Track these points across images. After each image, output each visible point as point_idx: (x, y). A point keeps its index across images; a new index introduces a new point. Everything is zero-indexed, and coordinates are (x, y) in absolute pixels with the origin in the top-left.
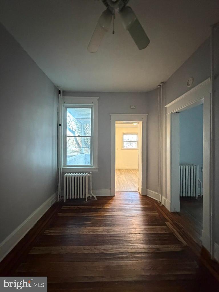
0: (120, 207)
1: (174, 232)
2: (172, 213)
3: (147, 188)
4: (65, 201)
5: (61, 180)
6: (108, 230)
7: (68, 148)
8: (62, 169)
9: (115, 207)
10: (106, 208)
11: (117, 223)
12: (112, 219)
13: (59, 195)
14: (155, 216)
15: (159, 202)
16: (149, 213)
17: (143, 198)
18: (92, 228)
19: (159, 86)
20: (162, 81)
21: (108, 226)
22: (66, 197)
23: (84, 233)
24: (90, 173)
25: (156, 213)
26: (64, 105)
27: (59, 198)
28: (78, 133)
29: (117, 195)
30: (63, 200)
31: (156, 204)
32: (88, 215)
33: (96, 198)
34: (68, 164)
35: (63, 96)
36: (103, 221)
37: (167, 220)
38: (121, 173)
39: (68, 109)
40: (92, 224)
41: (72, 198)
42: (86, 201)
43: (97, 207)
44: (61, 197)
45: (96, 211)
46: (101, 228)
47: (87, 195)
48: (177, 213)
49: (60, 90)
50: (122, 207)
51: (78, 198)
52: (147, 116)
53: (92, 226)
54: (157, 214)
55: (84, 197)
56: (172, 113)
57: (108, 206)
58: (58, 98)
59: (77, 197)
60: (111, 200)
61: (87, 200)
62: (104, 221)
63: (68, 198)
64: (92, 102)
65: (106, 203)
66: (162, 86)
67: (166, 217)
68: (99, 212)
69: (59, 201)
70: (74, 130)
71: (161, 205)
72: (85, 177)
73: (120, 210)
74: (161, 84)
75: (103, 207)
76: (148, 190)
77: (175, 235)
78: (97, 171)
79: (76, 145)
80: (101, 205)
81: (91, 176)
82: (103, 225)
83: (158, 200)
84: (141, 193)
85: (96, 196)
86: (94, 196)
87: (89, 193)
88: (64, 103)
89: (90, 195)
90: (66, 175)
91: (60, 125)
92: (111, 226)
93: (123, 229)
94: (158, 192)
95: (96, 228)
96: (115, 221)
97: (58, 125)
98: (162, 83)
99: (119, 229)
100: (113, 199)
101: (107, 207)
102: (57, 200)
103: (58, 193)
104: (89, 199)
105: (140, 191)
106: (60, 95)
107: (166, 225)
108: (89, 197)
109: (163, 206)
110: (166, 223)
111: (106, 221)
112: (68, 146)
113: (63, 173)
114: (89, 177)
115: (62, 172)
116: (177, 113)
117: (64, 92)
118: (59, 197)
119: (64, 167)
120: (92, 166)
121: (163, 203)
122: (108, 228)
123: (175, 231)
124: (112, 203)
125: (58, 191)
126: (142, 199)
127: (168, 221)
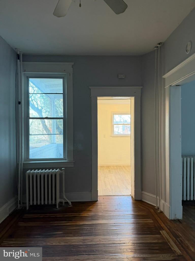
0: (102, 215)
1: (169, 242)
2: (172, 220)
3: (142, 190)
4: (28, 208)
5: (22, 179)
6: (83, 240)
7: (31, 135)
8: (24, 164)
9: (96, 214)
10: (83, 215)
11: (97, 233)
12: (91, 229)
13: (19, 200)
14: (148, 224)
15: (156, 208)
16: (141, 221)
17: (137, 203)
18: (64, 238)
19: (155, 47)
20: (160, 42)
21: (85, 236)
22: (29, 203)
23: (52, 244)
24: (62, 169)
25: (150, 221)
26: (24, 74)
27: (19, 205)
28: (46, 112)
29: (99, 199)
30: (26, 208)
31: (152, 211)
32: (59, 224)
33: (70, 204)
34: (31, 157)
35: (23, 61)
36: (78, 230)
37: (163, 228)
38: (109, 171)
39: (30, 79)
40: (64, 234)
41: (37, 203)
42: (57, 209)
43: (71, 215)
44: (21, 203)
45: (70, 219)
46: (75, 238)
47: (58, 201)
48: (179, 220)
49: (19, 53)
50: (106, 215)
51: (46, 203)
52: (142, 89)
53: (64, 236)
54: (152, 222)
55: (54, 203)
56: (171, 86)
57: (88, 213)
58: (17, 64)
59: (44, 203)
60: (91, 207)
61: (59, 207)
62: (80, 231)
63: (31, 204)
64: (65, 70)
65: (84, 211)
66: (159, 47)
67: (163, 225)
68: (74, 220)
69: (19, 208)
70: (40, 108)
71: (159, 212)
72: (55, 175)
73: (103, 218)
74: (158, 46)
75: (80, 215)
76: (143, 192)
77: (169, 244)
78: (73, 166)
79: (43, 131)
80: (77, 212)
81: (64, 173)
82: (78, 235)
83: (156, 206)
84: (134, 197)
85: (71, 202)
86: (69, 201)
87: (61, 197)
88: (25, 71)
89: (62, 200)
90: (29, 173)
91: (20, 103)
92: (88, 236)
93: (104, 239)
94: (155, 195)
95: (69, 238)
96: (95, 231)
97: (17, 103)
98: (159, 44)
99: (98, 239)
100: (94, 205)
101: (85, 214)
102: (17, 207)
103: (18, 197)
104: (61, 206)
105: (133, 194)
106: (19, 60)
107: (160, 234)
108: (61, 203)
109: (162, 212)
110: (161, 231)
111: (82, 231)
112: (30, 133)
113: (25, 170)
114: (61, 175)
115: (23, 169)
116: (177, 86)
117: (24, 55)
118: (20, 203)
119: (26, 161)
120: (66, 160)
121: (162, 209)
122: (84, 239)
123: (170, 240)
124: (93, 209)
125: (17, 194)
126: (134, 205)
127: (164, 230)
